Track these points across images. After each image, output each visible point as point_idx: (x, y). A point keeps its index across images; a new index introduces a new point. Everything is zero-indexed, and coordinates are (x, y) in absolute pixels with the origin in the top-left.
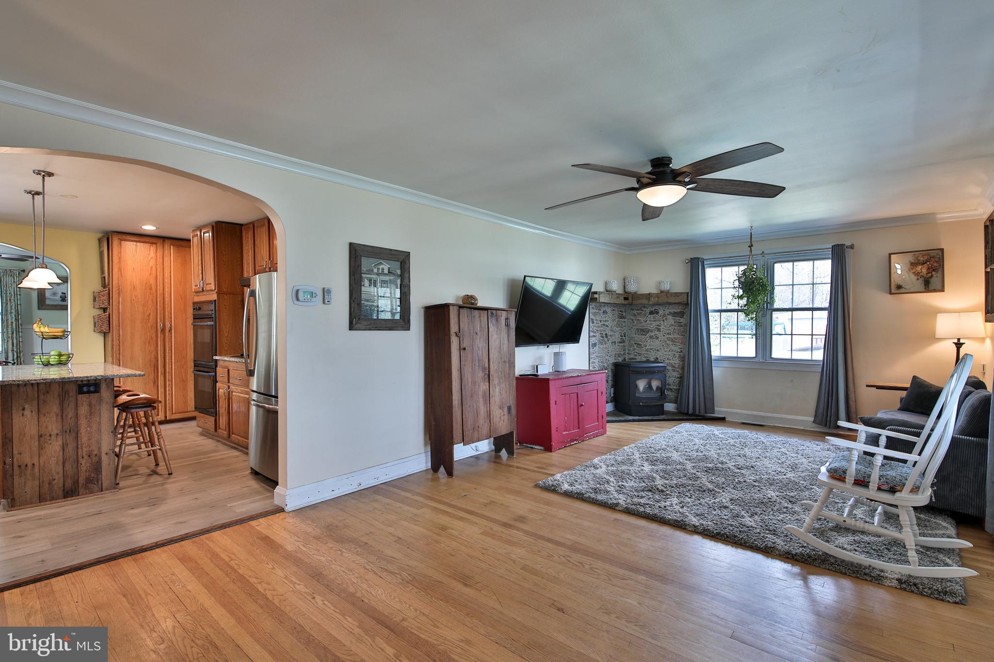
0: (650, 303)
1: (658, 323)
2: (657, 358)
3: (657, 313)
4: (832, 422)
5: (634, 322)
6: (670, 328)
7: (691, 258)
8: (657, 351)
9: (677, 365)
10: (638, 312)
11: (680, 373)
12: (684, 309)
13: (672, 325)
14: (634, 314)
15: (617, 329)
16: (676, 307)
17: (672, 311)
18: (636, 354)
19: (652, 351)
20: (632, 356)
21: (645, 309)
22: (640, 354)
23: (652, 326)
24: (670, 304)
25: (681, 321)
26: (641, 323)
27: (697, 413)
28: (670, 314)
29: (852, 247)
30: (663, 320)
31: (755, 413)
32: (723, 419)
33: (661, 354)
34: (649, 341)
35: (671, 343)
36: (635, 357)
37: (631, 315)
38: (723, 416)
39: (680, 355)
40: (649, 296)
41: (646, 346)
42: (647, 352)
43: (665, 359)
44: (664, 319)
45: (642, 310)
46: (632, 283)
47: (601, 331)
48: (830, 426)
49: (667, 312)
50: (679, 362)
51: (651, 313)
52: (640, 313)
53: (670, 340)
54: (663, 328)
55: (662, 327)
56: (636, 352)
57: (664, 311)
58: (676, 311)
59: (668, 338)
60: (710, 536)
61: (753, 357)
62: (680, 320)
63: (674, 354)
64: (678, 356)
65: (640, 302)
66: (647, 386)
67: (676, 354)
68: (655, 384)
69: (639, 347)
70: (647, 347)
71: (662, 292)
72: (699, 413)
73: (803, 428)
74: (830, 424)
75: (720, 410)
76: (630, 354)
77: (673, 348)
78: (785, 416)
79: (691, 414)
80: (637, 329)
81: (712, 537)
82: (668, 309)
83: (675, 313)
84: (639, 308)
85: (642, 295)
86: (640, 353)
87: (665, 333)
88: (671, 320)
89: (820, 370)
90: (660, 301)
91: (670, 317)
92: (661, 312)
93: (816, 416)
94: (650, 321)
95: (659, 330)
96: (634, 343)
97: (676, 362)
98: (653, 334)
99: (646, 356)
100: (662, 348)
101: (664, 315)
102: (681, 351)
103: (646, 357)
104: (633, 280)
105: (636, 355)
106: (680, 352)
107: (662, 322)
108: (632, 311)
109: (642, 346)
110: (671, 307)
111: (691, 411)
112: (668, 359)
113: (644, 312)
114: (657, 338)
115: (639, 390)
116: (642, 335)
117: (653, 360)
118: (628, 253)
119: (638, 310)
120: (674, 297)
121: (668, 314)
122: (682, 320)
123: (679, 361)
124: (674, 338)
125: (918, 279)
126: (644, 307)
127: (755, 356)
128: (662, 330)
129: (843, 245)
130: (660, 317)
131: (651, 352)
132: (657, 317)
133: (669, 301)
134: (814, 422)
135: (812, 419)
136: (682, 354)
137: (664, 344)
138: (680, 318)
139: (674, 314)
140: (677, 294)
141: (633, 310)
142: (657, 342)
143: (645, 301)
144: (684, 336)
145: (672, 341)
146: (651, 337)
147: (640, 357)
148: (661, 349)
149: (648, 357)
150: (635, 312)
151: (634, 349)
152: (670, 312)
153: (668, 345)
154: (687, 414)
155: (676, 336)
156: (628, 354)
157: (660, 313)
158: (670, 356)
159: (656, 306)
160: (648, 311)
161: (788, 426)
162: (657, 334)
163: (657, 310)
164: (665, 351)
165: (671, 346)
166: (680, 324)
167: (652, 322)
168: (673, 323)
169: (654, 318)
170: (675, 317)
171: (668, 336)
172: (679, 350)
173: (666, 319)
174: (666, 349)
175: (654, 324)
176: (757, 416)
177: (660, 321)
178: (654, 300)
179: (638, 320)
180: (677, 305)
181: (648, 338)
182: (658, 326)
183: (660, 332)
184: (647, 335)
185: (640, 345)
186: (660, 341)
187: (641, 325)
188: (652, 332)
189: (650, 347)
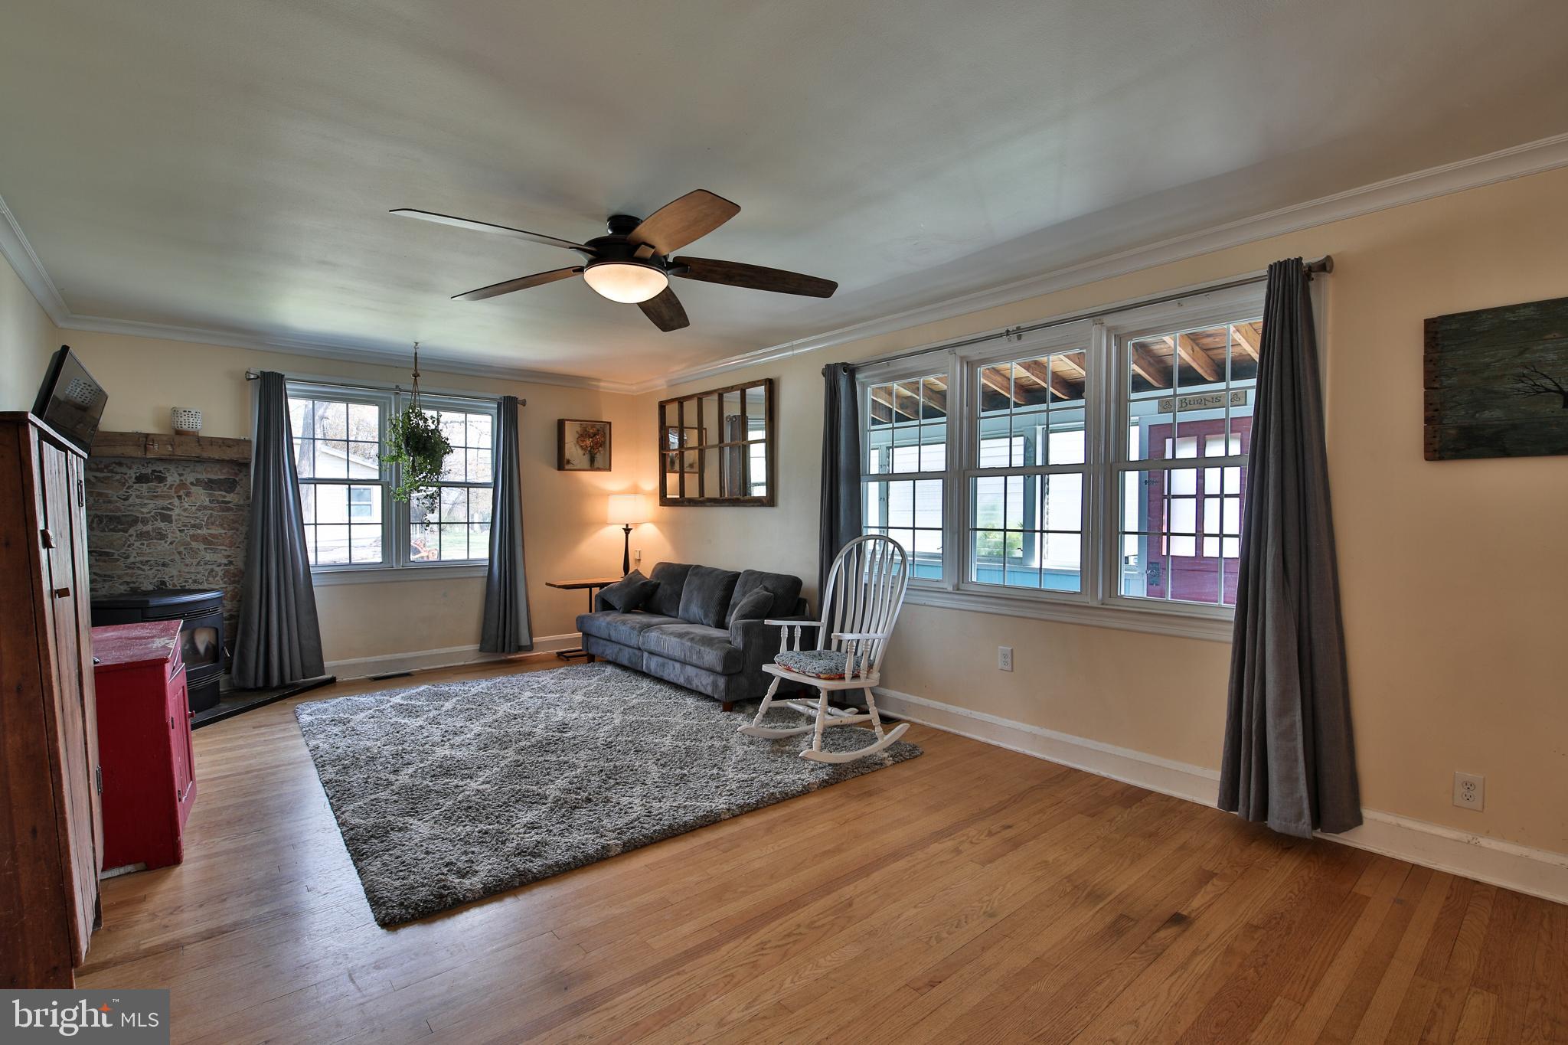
0: (149, 455)
1: (163, 502)
2: (163, 583)
3: (161, 479)
4: (513, 644)
6: (199, 514)
7: (259, 373)
8: (164, 565)
9: (223, 593)
10: (98, 474)
11: (229, 607)
12: (236, 474)
13: (205, 508)
16: (216, 469)
17: (204, 476)
19: (146, 568)
21: (124, 470)
23: (144, 510)
24: (200, 460)
25: (227, 499)
26: (110, 502)
27: (288, 681)
28: (198, 482)
29: (523, 403)
30: (179, 497)
31: (388, 657)
32: (332, 681)
33: (175, 573)
34: (137, 544)
35: (202, 547)
39: (226, 571)
40: (144, 440)
41: (128, 557)
42: (130, 571)
44: (181, 493)
45: (112, 471)
48: (510, 651)
49: (190, 478)
50: (224, 586)
51: (141, 479)
52: (107, 478)
53: (200, 538)
54: (179, 515)
55: (177, 511)
57: (180, 475)
58: (214, 477)
59: (192, 536)
60: (752, 811)
61: (380, 563)
62: (225, 497)
63: (213, 571)
64: (223, 575)
65: (118, 450)
67: (218, 569)
68: (204, 639)
69: (105, 561)
70: (132, 559)
71: (179, 433)
72: (291, 680)
73: (462, 663)
74: (510, 647)
75: (331, 664)
77: (209, 557)
78: (435, 651)
81: (755, 809)
82: (193, 471)
83: (210, 481)
85: (122, 434)
86: (107, 576)
87: (185, 526)
88: (201, 496)
89: (485, 572)
90: (176, 452)
91: (198, 490)
92: (173, 478)
94: (138, 497)
95: (167, 519)
98: (149, 528)
99: (128, 579)
100: (177, 557)
101: (182, 485)
102: (231, 563)
103: (128, 583)
106: (226, 565)
107: (176, 502)
109: (116, 556)
110: (199, 467)
111: (275, 681)
112: (195, 581)
113: (118, 477)
114: (162, 537)
117: (151, 588)
119: (101, 470)
120: (220, 446)
121: (192, 484)
122: (229, 497)
123: (225, 583)
124: (211, 535)
125: (584, 454)
126: (120, 464)
127: (381, 561)
128: (173, 517)
129: (516, 398)
130: (170, 488)
131: (143, 570)
132: (162, 488)
133: (205, 455)
134: (481, 650)
135: (477, 647)
136: (232, 567)
137: (182, 549)
138: (224, 493)
139: (210, 485)
140: (225, 443)
142: (163, 546)
143: (131, 451)
144: (237, 530)
145: (205, 540)
146: (142, 535)
147: (107, 585)
148: (173, 560)
149: (134, 583)
150: (89, 475)
152: (197, 480)
153: (194, 553)
154: (267, 687)
155: (215, 531)
157: (170, 480)
158: (199, 576)
159: (158, 463)
160: (132, 473)
161: (443, 666)
162: (161, 528)
163: (160, 472)
164: (187, 565)
165: (203, 553)
166: (225, 506)
167: (146, 502)
168: (207, 503)
169: (150, 490)
170: (211, 489)
171: (192, 532)
172: (225, 561)
173: (188, 494)
174: (188, 561)
175: (151, 506)
176: (391, 661)
177: (170, 497)
178: (156, 450)
179: (100, 494)
180: (218, 466)
181: (134, 538)
182: (163, 509)
183: (171, 522)
184: (131, 531)
185: (107, 554)
186: (171, 543)
187: (111, 506)
188: (145, 522)
189: (138, 559)
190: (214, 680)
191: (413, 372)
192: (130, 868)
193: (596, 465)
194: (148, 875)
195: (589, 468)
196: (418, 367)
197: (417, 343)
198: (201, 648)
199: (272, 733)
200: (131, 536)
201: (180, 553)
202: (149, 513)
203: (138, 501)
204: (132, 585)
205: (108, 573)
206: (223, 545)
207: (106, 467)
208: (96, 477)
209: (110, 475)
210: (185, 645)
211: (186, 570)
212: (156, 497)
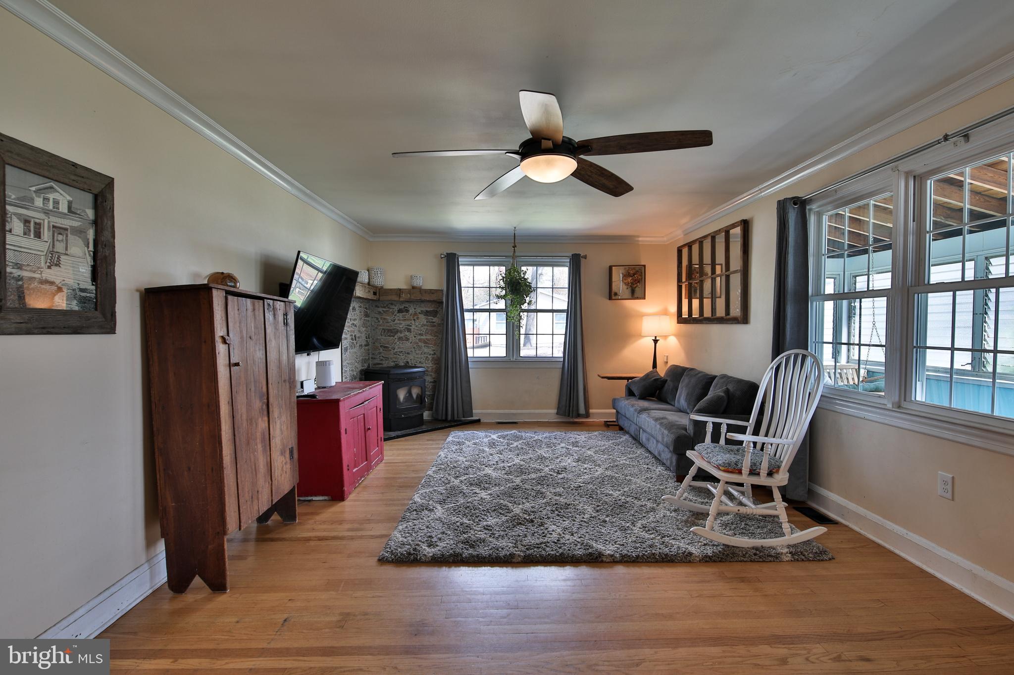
0: (401, 300)
1: (408, 323)
2: (408, 362)
3: (407, 311)
4: (574, 412)
5: (379, 322)
6: (422, 328)
7: (447, 253)
8: (408, 354)
9: (430, 368)
10: (384, 309)
11: (434, 377)
12: (438, 308)
13: (425, 325)
14: (380, 312)
15: (364, 329)
16: (429, 305)
17: (424, 309)
18: (381, 358)
19: (401, 354)
20: (376, 361)
21: (393, 307)
22: (387, 359)
23: (401, 326)
24: (422, 301)
25: (434, 321)
26: (388, 322)
27: (456, 418)
28: (422, 313)
29: (585, 257)
30: (414, 320)
31: (507, 411)
32: (479, 421)
33: (412, 358)
34: (398, 343)
35: (423, 345)
36: (381, 362)
37: (376, 313)
38: (478, 418)
39: (433, 358)
40: (399, 292)
41: (394, 349)
42: (395, 356)
43: (417, 362)
44: (415, 318)
45: (389, 308)
46: (379, 275)
47: (351, 331)
48: (572, 416)
49: (419, 310)
51: (400, 311)
52: (387, 311)
53: (422, 341)
54: (414, 329)
55: (413, 326)
56: (383, 356)
57: (415, 309)
58: (429, 310)
59: (419, 339)
61: (505, 357)
62: (432, 319)
63: (427, 357)
64: (430, 359)
65: (389, 298)
67: (429, 356)
68: (415, 392)
69: (386, 351)
70: (396, 350)
71: (413, 288)
72: (458, 417)
73: (547, 420)
74: (573, 413)
75: (477, 412)
76: (375, 358)
77: (426, 350)
78: (532, 411)
79: (450, 420)
80: (383, 329)
82: (420, 307)
83: (427, 311)
84: (385, 305)
85: (391, 290)
86: (386, 358)
87: (416, 334)
88: (423, 319)
89: (561, 366)
90: (412, 297)
91: (422, 316)
92: (412, 311)
93: (559, 408)
94: (399, 320)
95: (409, 330)
96: (379, 345)
97: (429, 365)
98: (402, 335)
99: (394, 359)
100: (413, 350)
101: (415, 314)
102: (435, 354)
103: (394, 362)
104: (380, 272)
105: (382, 360)
106: (433, 355)
107: (413, 322)
108: (376, 308)
109: (390, 349)
110: (423, 305)
111: (449, 418)
112: (420, 362)
113: (391, 310)
114: (408, 339)
115: (399, 400)
116: (389, 336)
117: (403, 364)
119: (385, 307)
120: (429, 294)
121: (419, 313)
122: (435, 320)
123: (432, 364)
124: (427, 339)
125: (627, 288)
126: (392, 304)
127: (505, 356)
128: (412, 330)
129: (579, 255)
130: (411, 315)
131: (400, 356)
132: (407, 316)
133: (423, 298)
134: (557, 414)
135: (555, 411)
136: (435, 356)
137: (415, 346)
138: (432, 318)
139: (427, 313)
140: (431, 292)
141: (378, 307)
142: (408, 344)
143: (395, 298)
144: (438, 337)
145: (425, 342)
146: (400, 339)
148: (411, 351)
149: (396, 361)
150: (381, 310)
151: (380, 353)
152: (422, 311)
153: (420, 347)
154: (446, 420)
155: (429, 337)
156: (372, 358)
157: (411, 311)
158: (422, 360)
159: (406, 303)
160: (396, 308)
161: (536, 420)
162: (407, 335)
163: (407, 307)
164: (417, 354)
165: (423, 348)
166: (433, 324)
167: (402, 322)
168: (425, 323)
169: (403, 316)
170: (428, 316)
171: (419, 337)
172: (432, 353)
173: (418, 318)
174: (417, 352)
175: (403, 324)
176: (508, 414)
177: (411, 320)
178: (404, 297)
179: (385, 319)
180: (430, 303)
181: (397, 340)
182: (408, 326)
183: (411, 332)
184: (396, 337)
185: (387, 347)
186: (411, 343)
187: (388, 324)
188: (401, 332)
189: (399, 350)
190: (420, 413)
191: (513, 245)
192: (326, 498)
193: (636, 295)
194: (331, 503)
195: (630, 297)
196: (516, 242)
197: (515, 228)
198: (415, 396)
199: (432, 444)
200: (395, 339)
201: (414, 348)
202: (402, 328)
203: (398, 322)
204: (396, 363)
205: (387, 356)
206: (431, 344)
207: (387, 306)
208: (383, 310)
209: (388, 309)
210: (407, 394)
211: (417, 356)
212: (405, 320)
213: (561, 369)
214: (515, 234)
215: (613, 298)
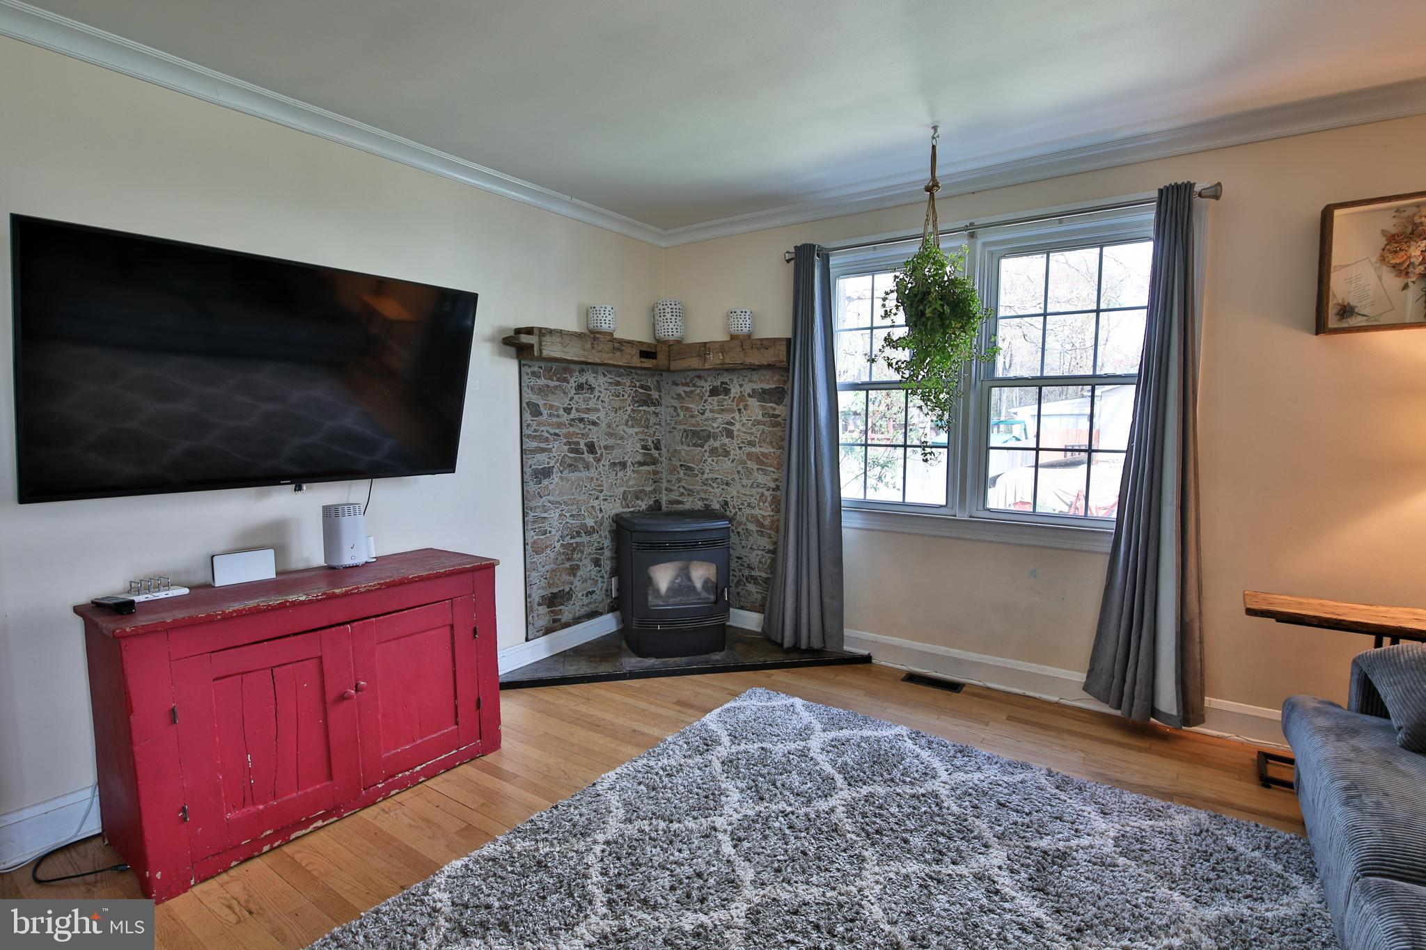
0: (707, 366)
1: (728, 417)
3: (727, 392)
4: (1136, 701)
5: (678, 415)
6: (754, 429)
7: (796, 247)
8: (727, 484)
9: (769, 520)
10: (687, 389)
12: (784, 382)
13: (759, 423)
14: (679, 395)
16: (768, 377)
17: (758, 386)
18: (682, 490)
19: (715, 486)
20: (674, 496)
21: (701, 383)
22: (690, 492)
23: (715, 425)
25: (777, 412)
26: (692, 416)
28: (753, 395)
29: (1215, 193)
30: (739, 410)
31: (940, 649)
32: (867, 659)
33: (735, 493)
34: (710, 460)
35: (755, 467)
36: (680, 498)
37: (673, 398)
38: (866, 652)
39: (774, 497)
40: (703, 349)
41: (703, 473)
42: (704, 487)
43: (743, 504)
44: (741, 406)
45: (694, 385)
46: (668, 316)
49: (748, 389)
50: (772, 514)
51: (714, 392)
52: (692, 392)
53: (754, 458)
54: (739, 430)
55: (738, 426)
56: (684, 487)
57: (741, 386)
58: (767, 387)
59: (748, 454)
61: (941, 506)
62: (774, 409)
63: (762, 495)
64: (769, 499)
65: (688, 363)
66: (677, 581)
67: (767, 493)
68: (701, 573)
69: (689, 476)
70: (706, 476)
71: (733, 337)
72: (808, 647)
73: (1055, 699)
75: (857, 637)
76: (671, 490)
77: (761, 479)
78: (1012, 663)
80: (685, 431)
82: (750, 381)
83: (764, 391)
84: (688, 380)
85: (690, 345)
86: (690, 490)
87: (743, 443)
88: (755, 408)
89: (1107, 547)
90: (727, 361)
91: (753, 403)
92: (735, 391)
93: (1091, 673)
94: (712, 411)
95: (730, 434)
96: (678, 464)
97: (764, 512)
98: (717, 444)
99: (703, 495)
100: (736, 477)
101: (742, 398)
102: (777, 488)
103: (703, 499)
104: (669, 310)
105: (682, 494)
106: (774, 490)
107: (737, 415)
108: (674, 387)
109: (696, 472)
110: (755, 377)
112: (749, 505)
113: (698, 391)
114: (727, 454)
115: (657, 591)
116: (694, 445)
118: (664, 244)
119: (687, 385)
120: (759, 349)
121: (749, 395)
122: (780, 410)
123: (769, 510)
124: (763, 454)
125: (1405, 287)
126: (699, 377)
127: (944, 503)
128: (736, 433)
129: (1189, 186)
130: (733, 401)
131: (713, 488)
132: (728, 402)
133: (748, 360)
134: (1086, 688)
135: (1081, 677)
136: (777, 492)
137: (740, 468)
138: (774, 405)
139: (763, 395)
140: (766, 344)
141: (677, 385)
142: (727, 464)
143: (695, 363)
144: (778, 449)
145: (759, 462)
146: (713, 451)
147: (691, 499)
148: (733, 480)
149: (707, 500)
150: (681, 390)
151: (679, 480)
152: (753, 390)
153: (749, 472)
155: (767, 449)
156: (666, 489)
157: (733, 391)
158: (753, 499)
159: (725, 374)
160: (707, 387)
161: (1020, 691)
162: (725, 445)
163: (726, 383)
164: (743, 486)
165: (756, 473)
166: (774, 420)
167: (717, 416)
168: (760, 417)
169: (720, 403)
170: (764, 401)
171: (748, 449)
172: (773, 485)
173: (746, 407)
174: (745, 482)
175: (720, 420)
176: (943, 657)
177: (732, 411)
178: (714, 359)
179: (687, 409)
180: (770, 373)
181: (707, 454)
182: (727, 423)
183: (733, 439)
184: (706, 447)
185: (691, 469)
186: (733, 461)
187: (693, 421)
188: (715, 438)
189: (711, 476)
200: (705, 451)
201: (738, 472)
202: (718, 428)
203: (711, 415)
204: (706, 502)
205: (691, 487)
206: (772, 466)
207: (691, 381)
208: (684, 391)
209: (693, 389)
210: (676, 578)
211: (743, 492)
212: (722, 410)
213: (1108, 558)
214: (934, 147)
215: (1332, 322)
